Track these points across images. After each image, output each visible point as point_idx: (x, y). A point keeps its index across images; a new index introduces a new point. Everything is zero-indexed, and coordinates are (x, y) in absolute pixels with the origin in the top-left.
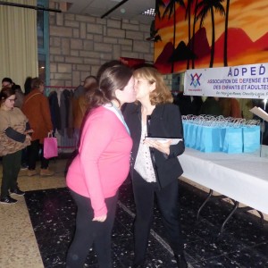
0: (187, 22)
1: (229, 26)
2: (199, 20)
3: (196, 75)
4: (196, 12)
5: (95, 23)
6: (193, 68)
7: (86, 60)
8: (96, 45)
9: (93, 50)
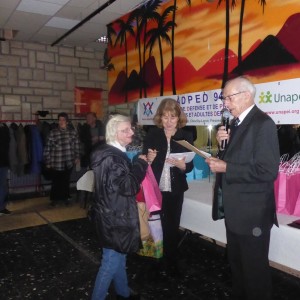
0: (137, 51)
1: (175, 55)
2: (148, 50)
4: (145, 41)
5: (46, 51)
6: (145, 97)
7: (36, 90)
8: (47, 74)
9: (44, 80)
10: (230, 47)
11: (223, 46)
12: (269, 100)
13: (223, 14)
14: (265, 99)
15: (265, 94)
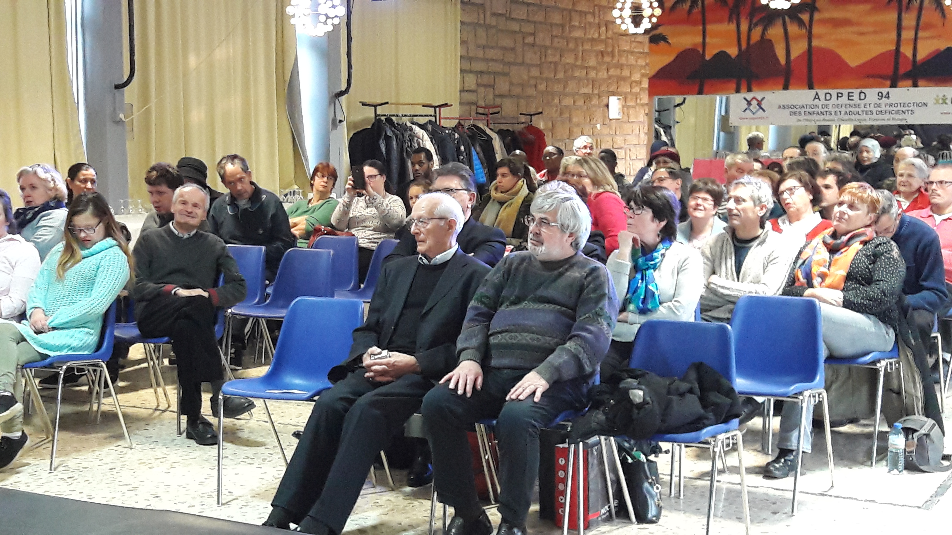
0: (733, 27)
1: (813, 44)
3: (754, 98)
6: (749, 90)
10: (902, 49)
11: (893, 47)
12: (944, 102)
13: (893, 16)
14: (941, 101)
15: (941, 96)
